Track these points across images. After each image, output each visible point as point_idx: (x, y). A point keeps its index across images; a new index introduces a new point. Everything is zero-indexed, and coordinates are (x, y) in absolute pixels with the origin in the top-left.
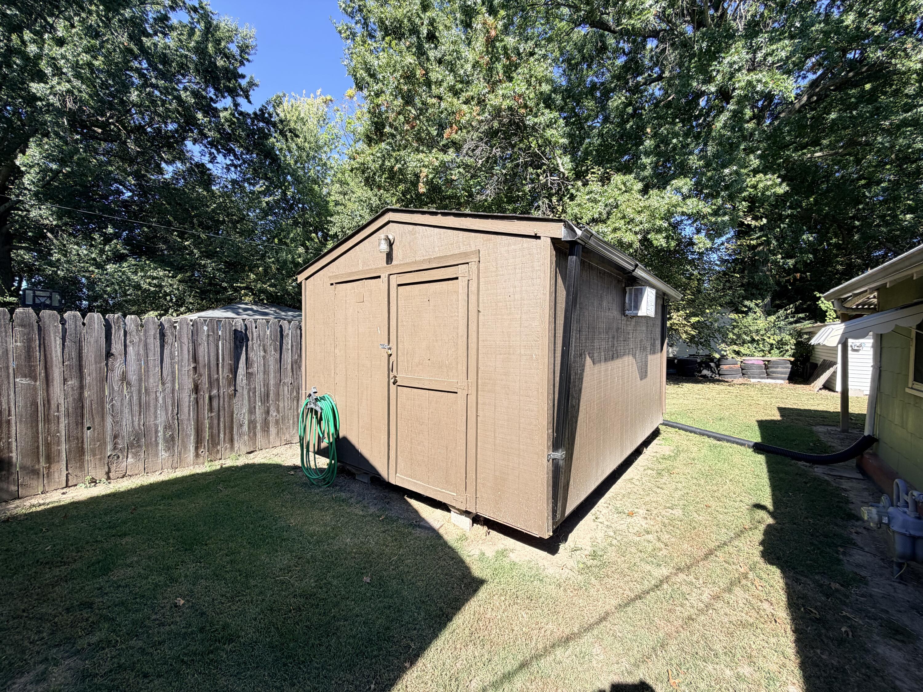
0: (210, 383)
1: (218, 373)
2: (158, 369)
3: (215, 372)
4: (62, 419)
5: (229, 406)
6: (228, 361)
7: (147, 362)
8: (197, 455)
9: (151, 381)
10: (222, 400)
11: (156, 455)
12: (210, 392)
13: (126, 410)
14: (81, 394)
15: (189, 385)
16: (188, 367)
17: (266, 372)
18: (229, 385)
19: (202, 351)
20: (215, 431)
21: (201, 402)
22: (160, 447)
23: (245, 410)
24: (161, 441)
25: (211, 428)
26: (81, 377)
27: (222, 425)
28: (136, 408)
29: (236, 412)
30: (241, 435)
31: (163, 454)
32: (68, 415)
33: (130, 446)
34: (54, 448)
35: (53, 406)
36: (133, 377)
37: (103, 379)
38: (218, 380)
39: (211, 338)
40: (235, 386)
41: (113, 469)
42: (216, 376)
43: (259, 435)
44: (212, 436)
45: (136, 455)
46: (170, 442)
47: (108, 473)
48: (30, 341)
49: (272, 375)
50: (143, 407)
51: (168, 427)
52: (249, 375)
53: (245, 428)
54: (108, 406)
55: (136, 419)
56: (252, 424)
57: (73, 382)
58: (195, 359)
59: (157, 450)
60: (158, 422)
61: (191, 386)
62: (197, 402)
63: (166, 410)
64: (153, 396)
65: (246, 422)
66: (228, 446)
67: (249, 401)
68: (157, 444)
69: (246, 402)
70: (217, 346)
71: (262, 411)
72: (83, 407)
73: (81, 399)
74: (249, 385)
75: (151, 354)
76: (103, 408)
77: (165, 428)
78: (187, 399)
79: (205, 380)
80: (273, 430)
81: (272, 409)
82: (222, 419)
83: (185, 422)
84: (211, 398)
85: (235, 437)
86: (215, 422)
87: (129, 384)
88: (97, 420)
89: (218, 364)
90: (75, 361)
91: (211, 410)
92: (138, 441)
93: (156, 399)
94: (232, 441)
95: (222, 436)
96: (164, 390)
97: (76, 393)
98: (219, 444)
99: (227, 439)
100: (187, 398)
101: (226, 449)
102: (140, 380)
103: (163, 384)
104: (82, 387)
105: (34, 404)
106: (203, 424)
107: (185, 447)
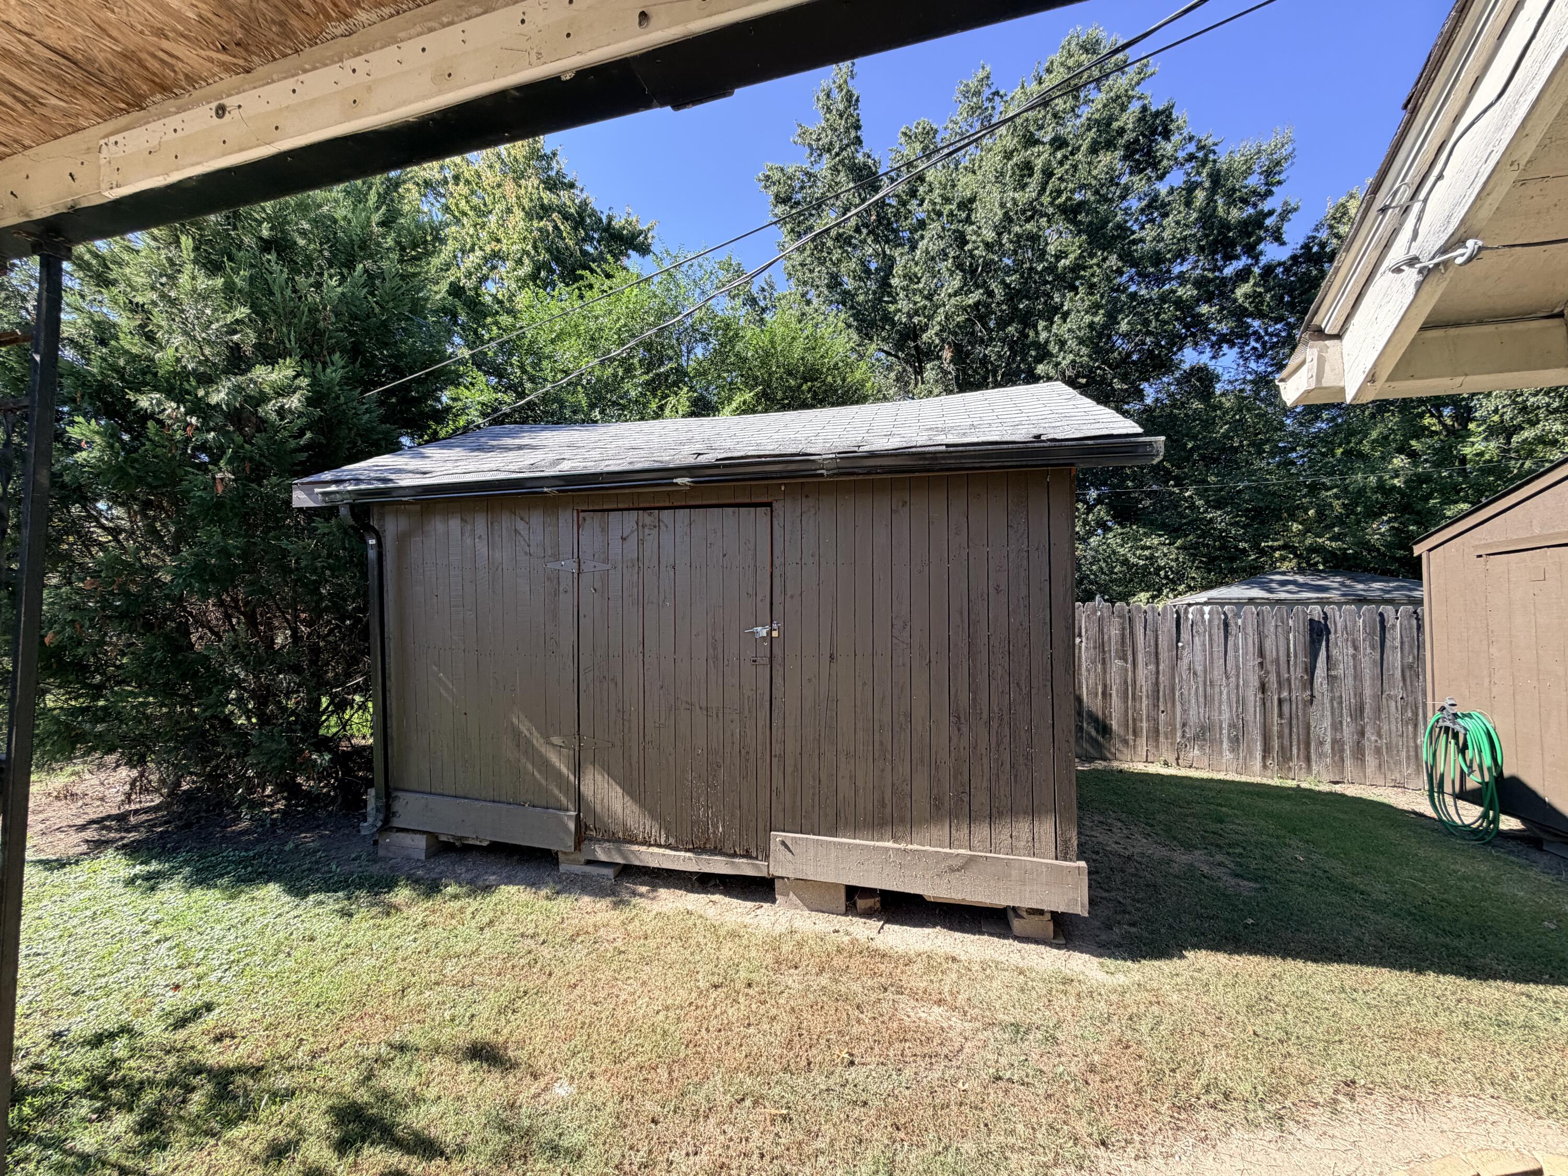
0: (1280, 683)
1: (1289, 672)
2: (1222, 661)
3: (1285, 671)
4: (1144, 699)
5: (1304, 715)
6: (1302, 658)
7: (1211, 653)
8: (1265, 766)
9: (1216, 673)
10: (1294, 706)
11: (1221, 753)
12: (1279, 693)
13: (1193, 701)
14: (1157, 678)
15: (1254, 682)
16: (1253, 662)
17: (1358, 677)
18: (1304, 689)
19: (1269, 644)
20: (1286, 743)
21: (1268, 704)
22: (1225, 745)
23: (1327, 723)
24: (1225, 740)
25: (1280, 736)
26: (1157, 664)
27: (1294, 737)
28: (1201, 700)
29: (1313, 724)
30: (1321, 755)
31: (1228, 755)
32: (1148, 697)
33: (1196, 738)
34: (1138, 724)
35: (1138, 687)
36: (1199, 668)
37: (1173, 668)
38: (1289, 680)
39: (1279, 629)
40: (1312, 690)
41: (1181, 757)
42: (1286, 676)
43: (1348, 762)
44: (1282, 747)
45: (1201, 748)
46: (1235, 742)
47: (1178, 759)
48: (1123, 629)
49: (1367, 683)
50: (1208, 700)
51: (1232, 726)
52: (1331, 679)
53: (1327, 747)
54: (1177, 694)
55: (1202, 711)
56: (1337, 745)
57: (1152, 667)
58: (1261, 654)
59: (1221, 748)
60: (1222, 718)
61: (1257, 684)
62: (1264, 704)
63: (1231, 707)
64: (1217, 690)
65: (1329, 740)
66: (1304, 766)
67: (1333, 713)
68: (1221, 742)
69: (1328, 713)
70: (1288, 640)
71: (1352, 729)
72: (1158, 691)
73: (1157, 683)
74: (1332, 691)
75: (1215, 645)
76: (1174, 694)
77: (1230, 726)
78: (1252, 698)
79: (1273, 678)
80: (1371, 761)
81: (1369, 730)
82: (1295, 730)
83: (1251, 724)
84: (1280, 701)
85: (1313, 757)
86: (1286, 731)
87: (1195, 674)
88: (1169, 705)
89: (1288, 661)
90: (1153, 649)
91: (1281, 715)
92: (1204, 734)
93: (1221, 693)
94: (1308, 760)
95: (1295, 751)
96: (1228, 685)
97: (1154, 677)
98: (1291, 759)
99: (1301, 756)
100: (1252, 695)
101: (1300, 769)
102: (1205, 671)
103: (1227, 678)
104: (1158, 672)
105: (1126, 682)
106: (1270, 730)
107: (1250, 752)
